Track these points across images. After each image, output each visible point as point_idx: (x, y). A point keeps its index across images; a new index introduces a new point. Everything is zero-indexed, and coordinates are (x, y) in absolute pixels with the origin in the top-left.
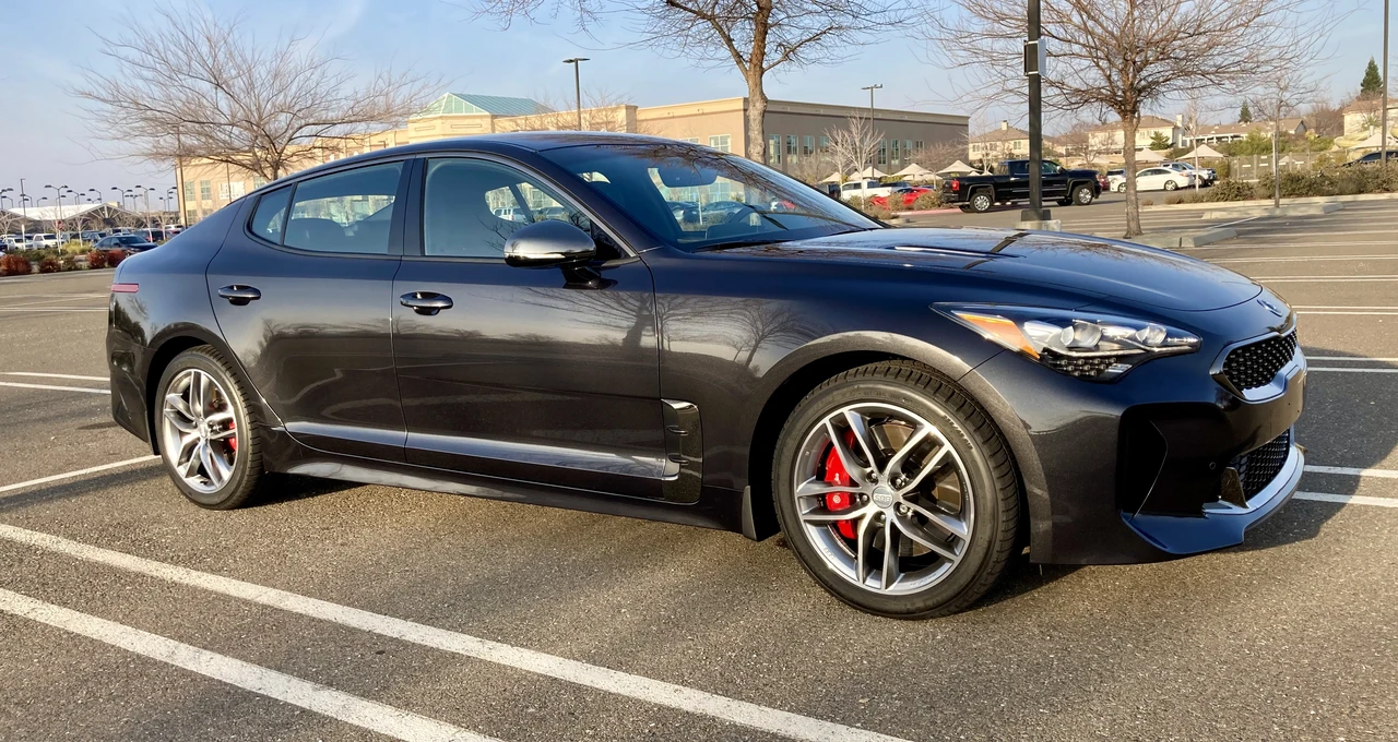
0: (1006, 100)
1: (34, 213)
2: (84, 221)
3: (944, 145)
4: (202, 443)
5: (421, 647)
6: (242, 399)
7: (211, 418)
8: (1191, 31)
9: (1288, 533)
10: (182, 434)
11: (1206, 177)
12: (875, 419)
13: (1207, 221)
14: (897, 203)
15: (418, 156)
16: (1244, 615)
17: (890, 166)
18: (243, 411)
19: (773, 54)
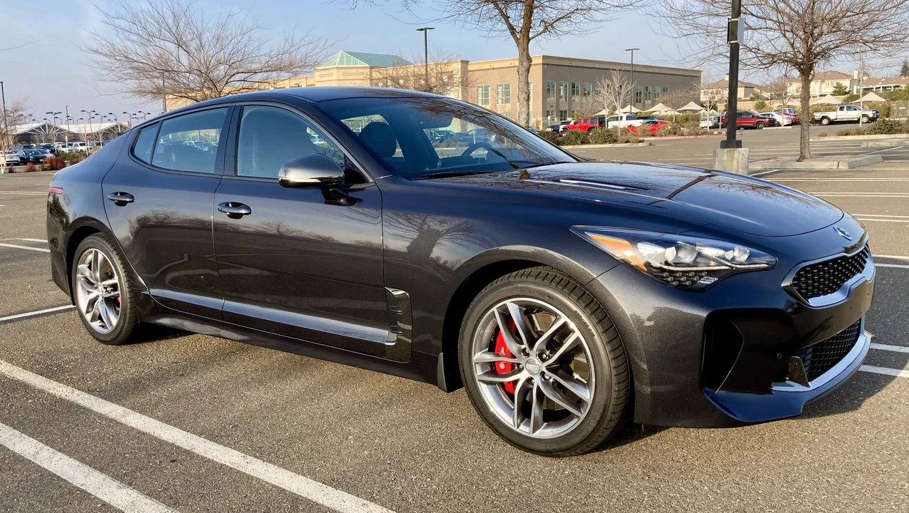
0: (717, 61)
1: (74, 129)
2: (104, 134)
3: (682, 91)
4: (100, 299)
5: (203, 458)
6: (123, 270)
7: (104, 283)
8: (858, 11)
9: (854, 400)
10: (89, 292)
11: (871, 116)
12: (528, 311)
13: (864, 149)
14: (644, 131)
15: (238, 104)
16: (800, 467)
17: (644, 105)
18: (124, 279)
19: (537, 27)
